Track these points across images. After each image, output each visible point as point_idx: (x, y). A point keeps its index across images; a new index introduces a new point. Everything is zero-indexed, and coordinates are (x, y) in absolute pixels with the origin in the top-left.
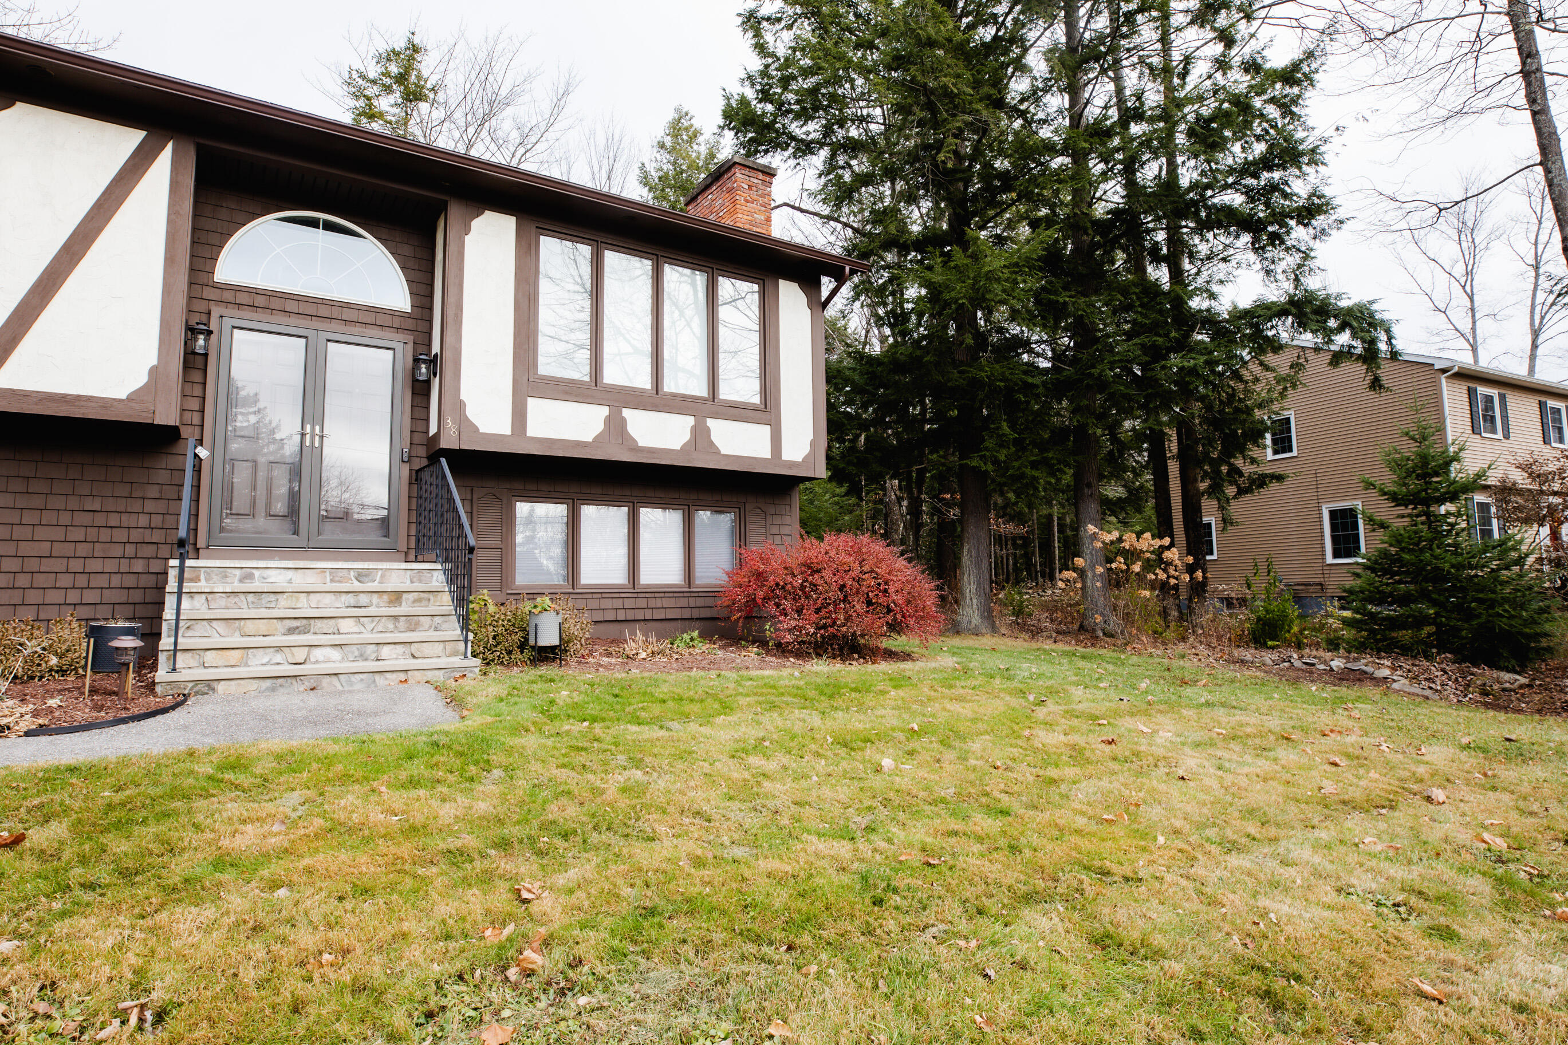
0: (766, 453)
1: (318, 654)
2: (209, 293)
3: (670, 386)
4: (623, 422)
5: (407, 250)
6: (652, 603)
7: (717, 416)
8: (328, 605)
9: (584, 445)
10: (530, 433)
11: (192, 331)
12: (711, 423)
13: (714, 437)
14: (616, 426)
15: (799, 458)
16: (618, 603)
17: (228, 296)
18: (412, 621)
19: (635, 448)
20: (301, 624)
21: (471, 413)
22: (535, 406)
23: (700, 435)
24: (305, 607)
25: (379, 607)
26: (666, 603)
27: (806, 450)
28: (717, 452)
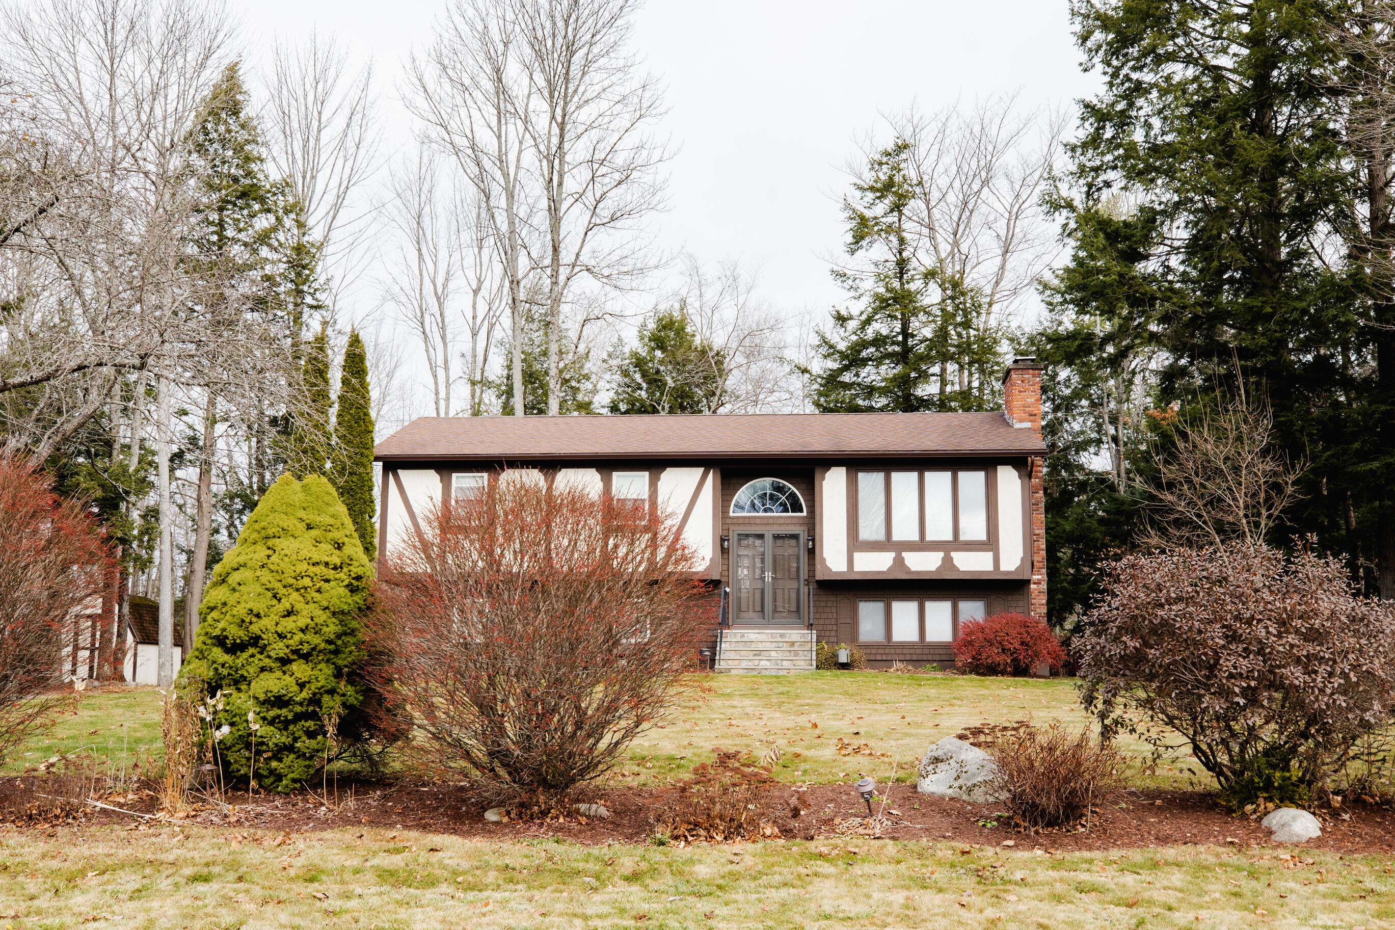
0: (990, 568)
1: (762, 663)
2: (728, 521)
3: (929, 537)
4: (903, 559)
5: (804, 486)
6: (932, 651)
7: (957, 550)
8: (768, 646)
9: (883, 572)
10: (856, 569)
11: (723, 540)
12: (953, 554)
13: (955, 562)
14: (899, 562)
15: (1012, 568)
16: (912, 651)
17: (735, 521)
18: (796, 653)
19: (909, 572)
20: (758, 653)
21: (828, 563)
22: (857, 556)
23: (948, 561)
24: (760, 647)
25: (786, 647)
26: (941, 652)
27: (1018, 563)
28: (958, 570)
